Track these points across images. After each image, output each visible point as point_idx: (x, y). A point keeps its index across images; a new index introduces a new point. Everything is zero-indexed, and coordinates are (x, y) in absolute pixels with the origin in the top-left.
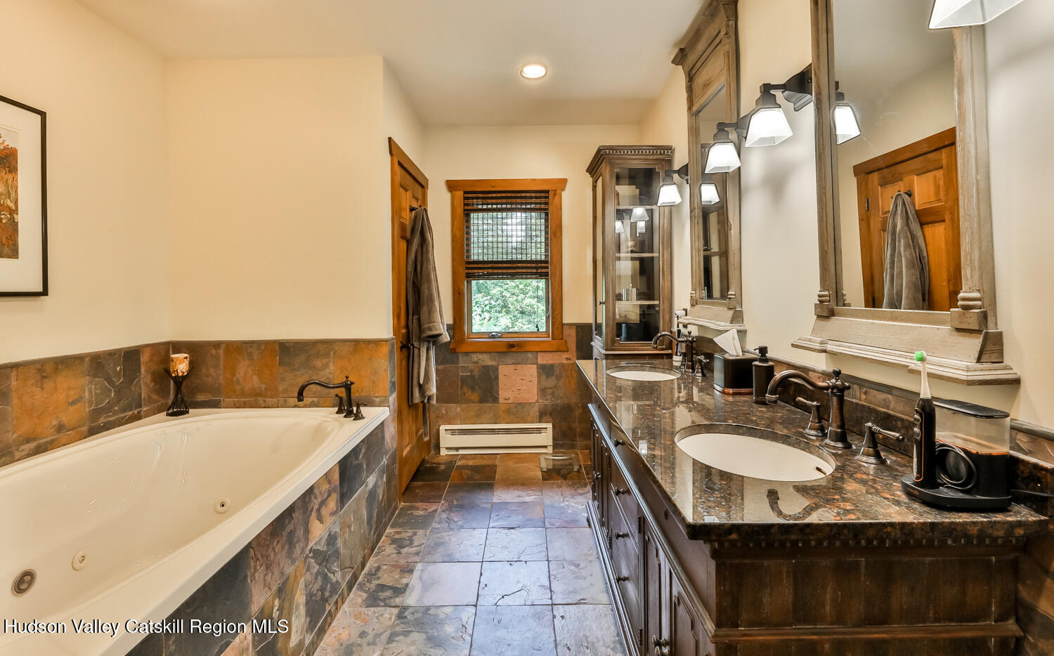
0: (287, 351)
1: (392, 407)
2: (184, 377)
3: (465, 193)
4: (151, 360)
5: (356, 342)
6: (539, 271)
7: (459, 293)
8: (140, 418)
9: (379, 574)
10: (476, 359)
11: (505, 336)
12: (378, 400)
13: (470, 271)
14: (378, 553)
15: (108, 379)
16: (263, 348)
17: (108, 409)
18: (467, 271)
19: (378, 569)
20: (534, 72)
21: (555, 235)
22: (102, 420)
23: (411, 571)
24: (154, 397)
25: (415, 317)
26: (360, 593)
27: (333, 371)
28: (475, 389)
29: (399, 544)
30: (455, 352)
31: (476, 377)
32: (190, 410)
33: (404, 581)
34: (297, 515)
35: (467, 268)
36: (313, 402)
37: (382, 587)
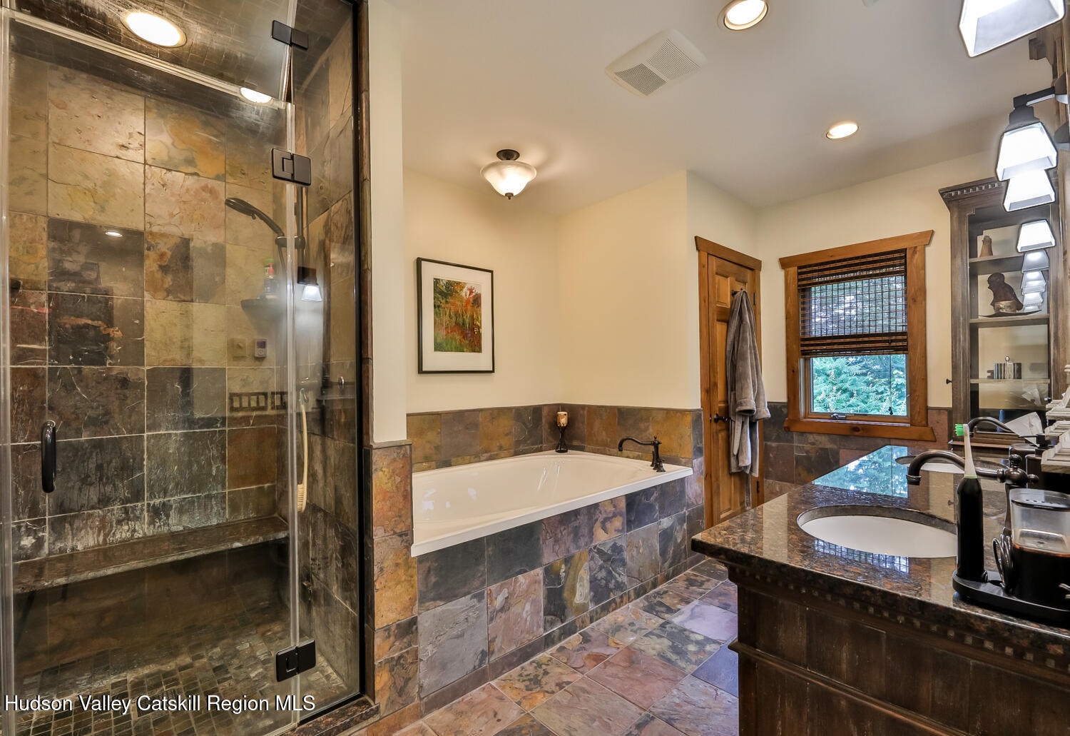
0: (623, 415)
1: (696, 469)
2: (564, 428)
3: (799, 268)
4: (548, 415)
5: (668, 411)
6: (893, 344)
7: (793, 371)
8: (541, 451)
9: (664, 596)
10: (813, 440)
11: (852, 418)
12: (683, 460)
13: (806, 348)
14: (672, 583)
15: (524, 424)
16: (608, 411)
17: (524, 441)
18: (803, 348)
19: (666, 592)
20: (843, 130)
21: (915, 301)
22: (521, 448)
23: (688, 603)
24: (551, 439)
25: (733, 392)
26: (644, 601)
27: (651, 433)
28: (812, 472)
29: (691, 582)
30: (789, 431)
31: (813, 459)
32: (569, 451)
33: (679, 606)
34: (582, 519)
35: (802, 345)
36: (639, 455)
37: (661, 604)
